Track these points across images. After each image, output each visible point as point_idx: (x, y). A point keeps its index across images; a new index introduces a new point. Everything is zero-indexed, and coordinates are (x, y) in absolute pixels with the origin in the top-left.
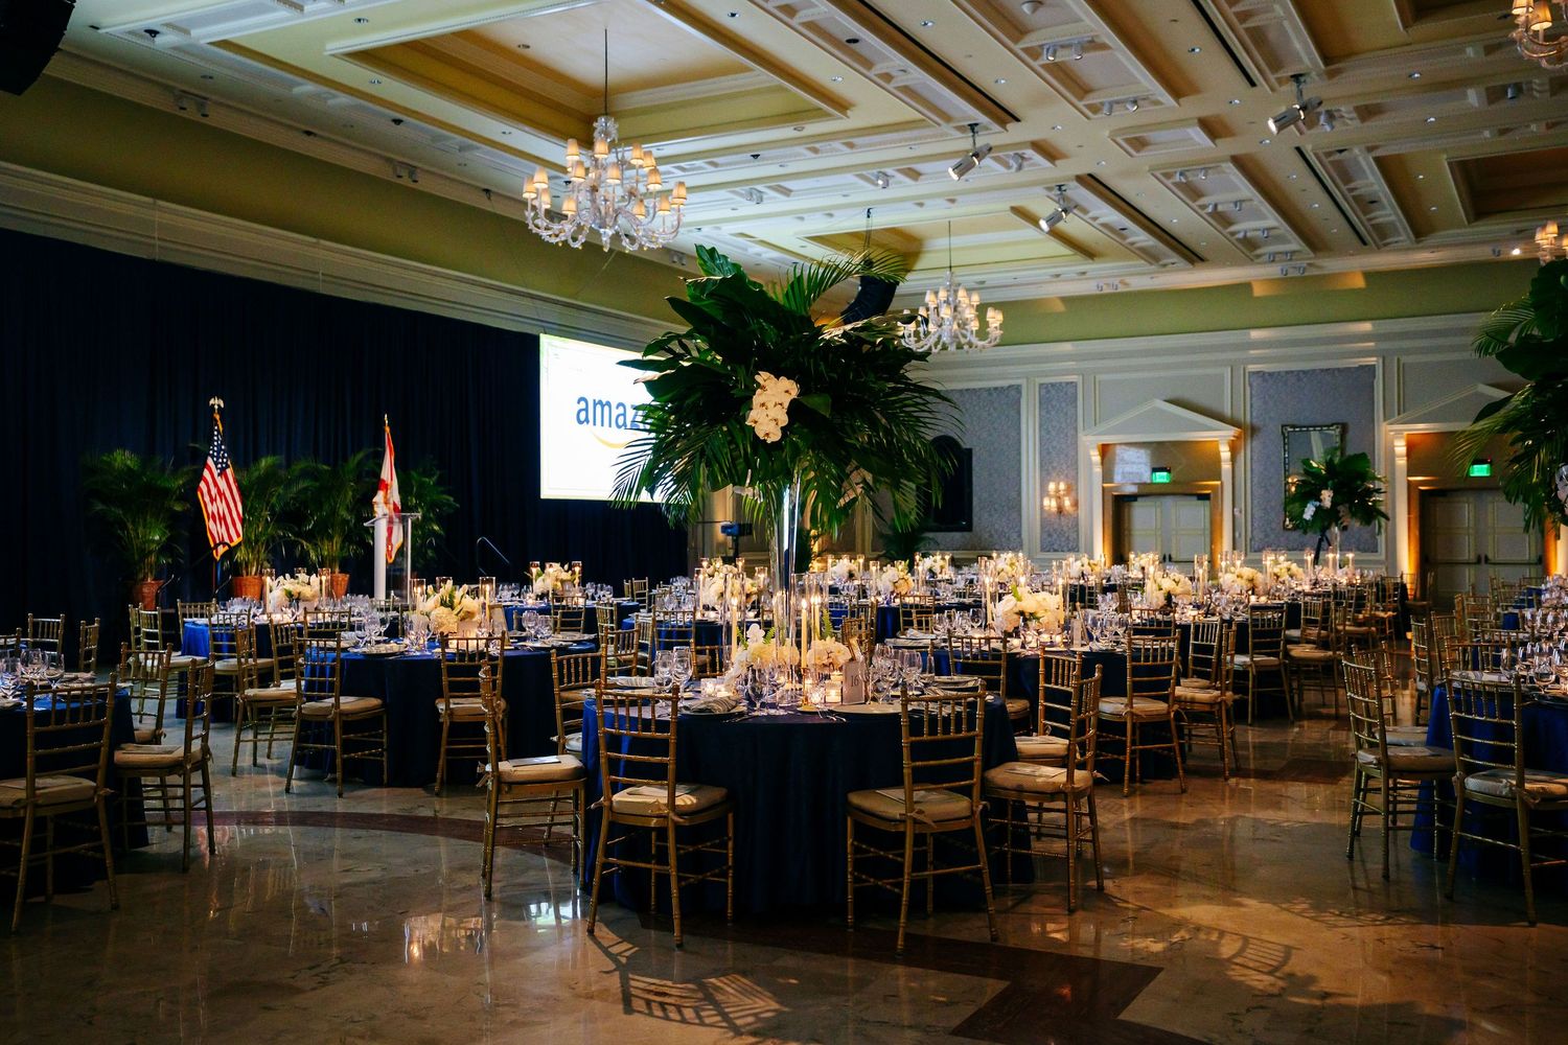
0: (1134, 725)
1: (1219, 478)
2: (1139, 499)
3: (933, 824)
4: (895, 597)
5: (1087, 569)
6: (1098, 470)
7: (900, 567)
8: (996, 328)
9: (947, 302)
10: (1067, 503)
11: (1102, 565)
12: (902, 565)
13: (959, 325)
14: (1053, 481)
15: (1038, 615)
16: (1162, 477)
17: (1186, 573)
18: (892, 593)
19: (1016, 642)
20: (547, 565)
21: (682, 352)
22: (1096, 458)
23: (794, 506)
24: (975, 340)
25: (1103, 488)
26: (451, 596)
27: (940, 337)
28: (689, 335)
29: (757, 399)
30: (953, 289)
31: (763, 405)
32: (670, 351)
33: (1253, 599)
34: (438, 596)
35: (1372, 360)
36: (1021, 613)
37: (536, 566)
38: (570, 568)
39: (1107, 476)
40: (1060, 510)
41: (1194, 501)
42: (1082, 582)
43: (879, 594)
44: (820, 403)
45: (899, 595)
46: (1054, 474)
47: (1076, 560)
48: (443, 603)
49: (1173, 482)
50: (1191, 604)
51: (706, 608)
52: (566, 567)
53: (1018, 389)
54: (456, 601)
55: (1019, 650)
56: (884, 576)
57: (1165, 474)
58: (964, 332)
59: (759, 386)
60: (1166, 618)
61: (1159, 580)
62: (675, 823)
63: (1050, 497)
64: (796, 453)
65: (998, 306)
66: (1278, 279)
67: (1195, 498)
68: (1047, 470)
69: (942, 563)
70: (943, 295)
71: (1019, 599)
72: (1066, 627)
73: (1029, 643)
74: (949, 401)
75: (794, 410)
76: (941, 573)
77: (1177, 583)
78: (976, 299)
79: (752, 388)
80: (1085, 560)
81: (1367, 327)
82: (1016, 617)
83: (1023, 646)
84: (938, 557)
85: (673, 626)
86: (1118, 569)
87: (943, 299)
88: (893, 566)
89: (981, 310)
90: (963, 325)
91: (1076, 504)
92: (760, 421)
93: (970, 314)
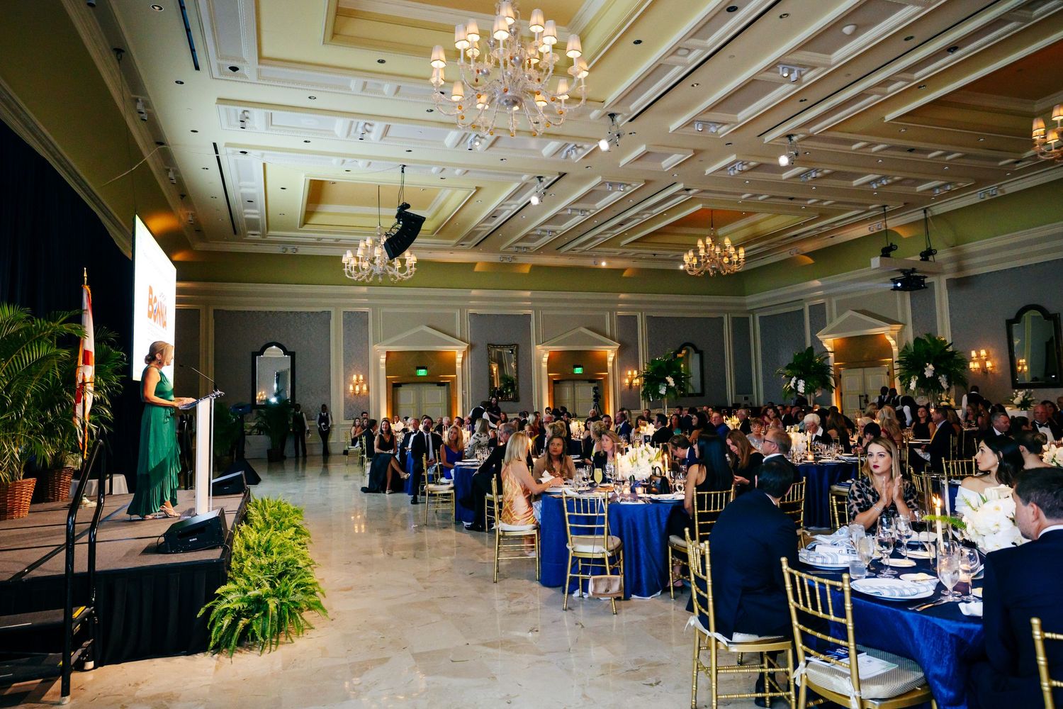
1: (455, 373)
6: (383, 367)
10: (365, 388)
14: (355, 374)
16: (422, 373)
22: (382, 360)
25: (387, 378)
35: (529, 312)
40: (359, 393)
41: (435, 387)
46: (353, 369)
49: (428, 376)
53: (329, 313)
57: (424, 370)
58: (391, 268)
63: (353, 384)
66: (497, 263)
67: (436, 385)
68: (349, 367)
81: (528, 294)
91: (369, 389)
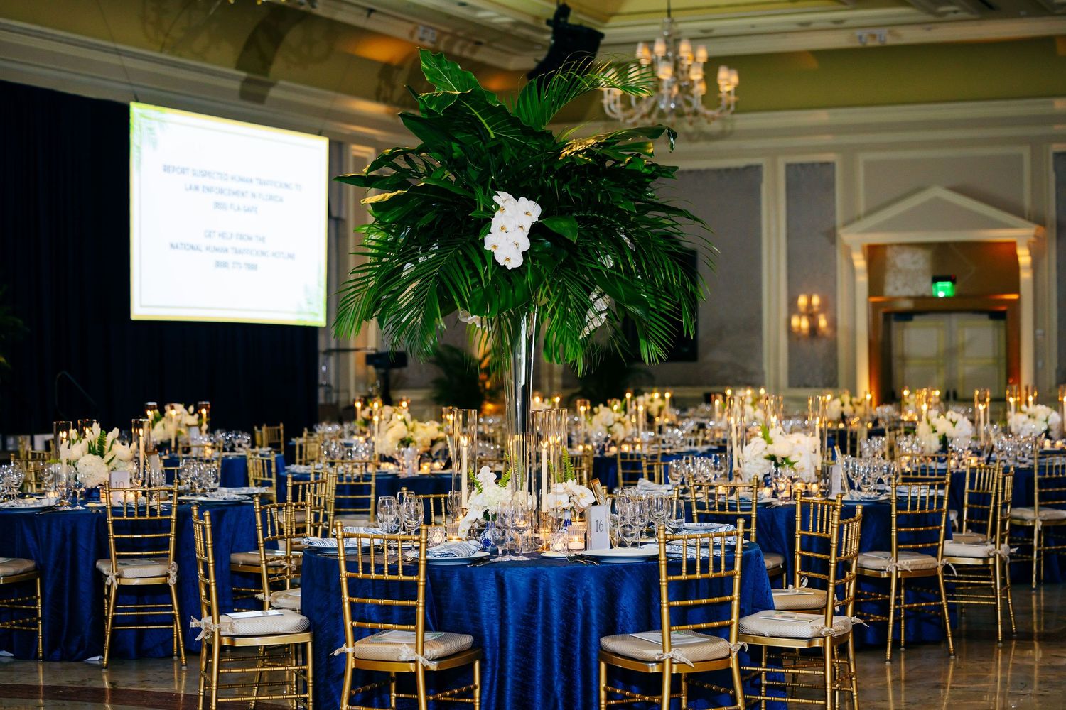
0: (898, 580)
1: (1017, 291)
2: (916, 318)
3: (692, 665)
4: (610, 446)
5: (848, 410)
6: (862, 279)
7: (615, 407)
8: (729, 92)
9: (666, 58)
10: (822, 322)
11: (868, 404)
12: (617, 405)
13: (680, 88)
14: (804, 293)
15: (792, 460)
16: (943, 290)
17: (966, 414)
18: (606, 439)
19: (766, 492)
20: (167, 407)
21: (408, 167)
22: (860, 263)
23: (531, 336)
24: (702, 109)
25: (870, 303)
26: (102, 442)
27: (656, 104)
28: (419, 151)
29: (497, 222)
30: (673, 42)
31: (502, 228)
32: (395, 167)
33: (1047, 444)
34: (85, 442)
36: (772, 458)
37: (152, 408)
38: (196, 411)
39: (875, 286)
40: (814, 330)
42: (841, 426)
43: (587, 441)
44: (566, 227)
45: (614, 443)
46: (805, 284)
47: (834, 398)
48: (91, 450)
49: (958, 296)
50: (969, 449)
51: (384, 459)
52: (191, 409)
53: (757, 168)
54: (107, 447)
55: (771, 500)
56: (595, 418)
57: (948, 285)
58: (688, 97)
59: (498, 206)
60: (940, 466)
61: (934, 421)
62: (424, 668)
63: (801, 315)
64: (538, 280)
65: (731, 61)
67: (986, 317)
68: (796, 279)
69: (660, 403)
70: (660, 48)
71: (770, 442)
72: (824, 474)
73: (784, 492)
74: (696, 219)
75: (536, 232)
76: (659, 415)
77: (954, 424)
78: (702, 54)
79: (491, 211)
80: (846, 398)
82: (767, 462)
83: (775, 495)
84: (656, 395)
85: (349, 480)
86: (887, 410)
87: (660, 55)
88: (606, 405)
89: (711, 66)
90: (686, 89)
91: (833, 324)
92: (500, 246)
93: (696, 75)
